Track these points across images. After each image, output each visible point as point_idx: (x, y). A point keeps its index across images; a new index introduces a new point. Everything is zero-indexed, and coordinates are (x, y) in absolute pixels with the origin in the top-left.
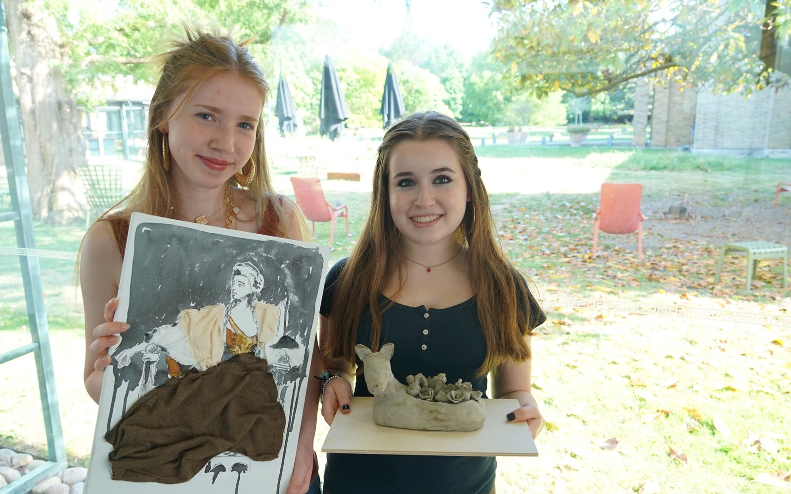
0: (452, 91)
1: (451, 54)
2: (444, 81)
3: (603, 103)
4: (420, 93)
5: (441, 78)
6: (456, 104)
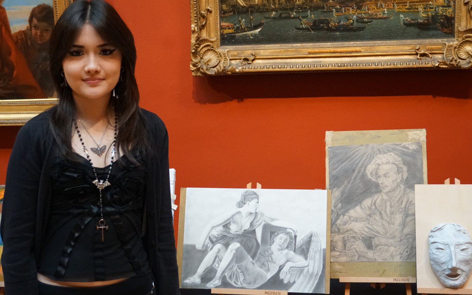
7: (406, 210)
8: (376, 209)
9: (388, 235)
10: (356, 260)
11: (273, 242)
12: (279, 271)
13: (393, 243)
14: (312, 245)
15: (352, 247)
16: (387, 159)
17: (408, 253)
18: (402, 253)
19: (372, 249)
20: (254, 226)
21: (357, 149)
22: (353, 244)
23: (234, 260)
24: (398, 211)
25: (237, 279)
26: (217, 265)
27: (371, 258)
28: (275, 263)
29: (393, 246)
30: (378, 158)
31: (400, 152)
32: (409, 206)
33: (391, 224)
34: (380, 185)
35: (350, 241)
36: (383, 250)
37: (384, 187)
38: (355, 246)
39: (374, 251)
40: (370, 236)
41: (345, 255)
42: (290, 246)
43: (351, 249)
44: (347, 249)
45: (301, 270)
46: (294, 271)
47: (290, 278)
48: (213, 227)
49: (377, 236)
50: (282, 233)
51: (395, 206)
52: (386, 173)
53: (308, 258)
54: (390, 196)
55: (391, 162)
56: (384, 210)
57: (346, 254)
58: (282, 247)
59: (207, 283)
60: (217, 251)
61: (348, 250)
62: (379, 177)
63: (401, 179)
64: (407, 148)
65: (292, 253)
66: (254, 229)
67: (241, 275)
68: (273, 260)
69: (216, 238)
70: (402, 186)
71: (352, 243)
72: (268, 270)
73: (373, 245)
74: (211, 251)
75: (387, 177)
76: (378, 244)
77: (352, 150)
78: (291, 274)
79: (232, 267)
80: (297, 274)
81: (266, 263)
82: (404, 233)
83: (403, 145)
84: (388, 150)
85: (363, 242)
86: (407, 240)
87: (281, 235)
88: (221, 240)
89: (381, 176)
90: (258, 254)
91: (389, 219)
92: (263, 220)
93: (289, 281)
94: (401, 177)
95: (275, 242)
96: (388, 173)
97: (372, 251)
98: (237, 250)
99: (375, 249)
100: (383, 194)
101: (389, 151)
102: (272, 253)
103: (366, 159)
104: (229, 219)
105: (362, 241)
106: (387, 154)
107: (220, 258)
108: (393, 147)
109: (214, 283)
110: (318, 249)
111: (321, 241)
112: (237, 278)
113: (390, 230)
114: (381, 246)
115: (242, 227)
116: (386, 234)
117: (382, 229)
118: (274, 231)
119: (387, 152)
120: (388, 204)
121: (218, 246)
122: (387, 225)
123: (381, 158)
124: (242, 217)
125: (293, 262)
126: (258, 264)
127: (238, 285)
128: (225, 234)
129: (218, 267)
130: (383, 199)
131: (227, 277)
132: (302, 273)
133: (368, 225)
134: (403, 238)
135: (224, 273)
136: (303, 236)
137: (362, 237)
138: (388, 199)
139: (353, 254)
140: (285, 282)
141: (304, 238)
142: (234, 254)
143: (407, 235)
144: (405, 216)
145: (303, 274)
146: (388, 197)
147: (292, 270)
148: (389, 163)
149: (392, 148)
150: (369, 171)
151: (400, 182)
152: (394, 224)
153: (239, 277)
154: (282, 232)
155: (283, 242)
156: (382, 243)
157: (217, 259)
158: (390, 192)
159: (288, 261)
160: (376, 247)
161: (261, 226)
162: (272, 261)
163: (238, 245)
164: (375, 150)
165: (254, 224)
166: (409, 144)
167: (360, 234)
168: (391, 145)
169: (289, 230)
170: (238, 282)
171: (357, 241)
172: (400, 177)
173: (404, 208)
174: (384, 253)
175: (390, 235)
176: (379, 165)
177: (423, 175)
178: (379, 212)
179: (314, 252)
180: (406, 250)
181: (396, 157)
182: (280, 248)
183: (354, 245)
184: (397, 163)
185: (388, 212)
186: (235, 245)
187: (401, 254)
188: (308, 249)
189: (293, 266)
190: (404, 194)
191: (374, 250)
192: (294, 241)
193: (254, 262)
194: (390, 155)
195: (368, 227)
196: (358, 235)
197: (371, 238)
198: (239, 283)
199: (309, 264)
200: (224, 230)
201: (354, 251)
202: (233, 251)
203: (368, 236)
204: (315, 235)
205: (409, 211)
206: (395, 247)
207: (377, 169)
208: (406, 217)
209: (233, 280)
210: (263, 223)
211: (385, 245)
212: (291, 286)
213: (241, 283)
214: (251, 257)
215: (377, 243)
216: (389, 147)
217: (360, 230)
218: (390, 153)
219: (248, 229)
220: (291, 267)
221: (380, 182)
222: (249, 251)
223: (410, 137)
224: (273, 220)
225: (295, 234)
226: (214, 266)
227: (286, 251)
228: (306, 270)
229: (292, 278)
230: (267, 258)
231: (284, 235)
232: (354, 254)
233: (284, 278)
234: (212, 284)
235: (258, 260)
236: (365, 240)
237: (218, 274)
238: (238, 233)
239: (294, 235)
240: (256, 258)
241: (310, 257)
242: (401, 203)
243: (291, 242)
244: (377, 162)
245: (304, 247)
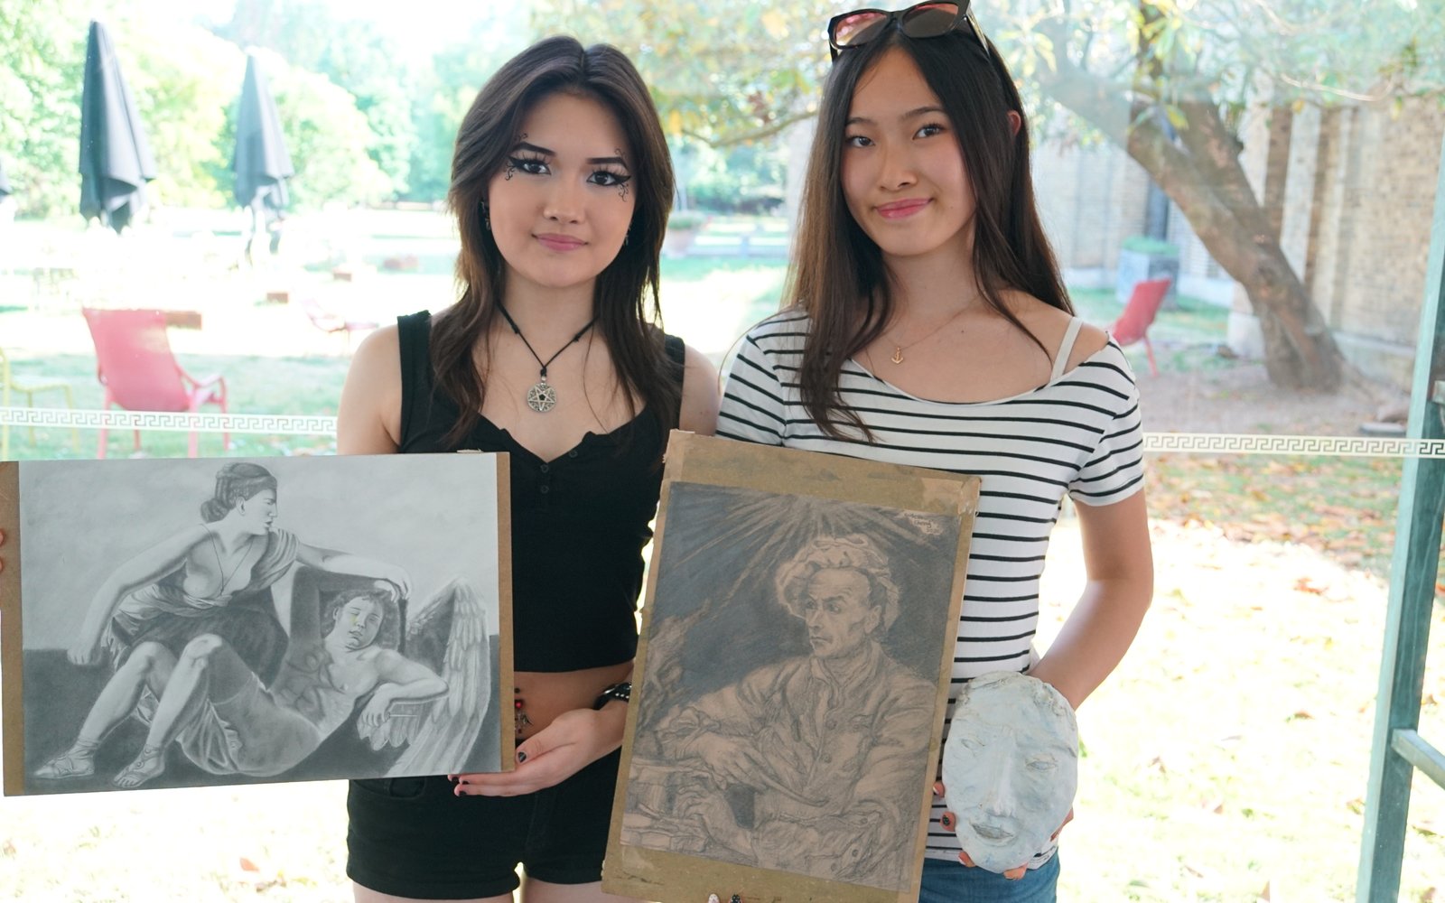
0: (383, 129)
1: (377, 44)
2: (364, 104)
3: (714, 169)
4: (315, 129)
5: (357, 96)
6: (393, 159)
7: (874, 725)
8: (784, 705)
9: (807, 791)
10: (698, 850)
11: (332, 625)
12: (356, 713)
13: (817, 819)
14: (456, 627)
15: (693, 809)
16: (845, 553)
17: (858, 858)
18: (839, 854)
19: (753, 826)
20: (265, 579)
21: (758, 505)
22: (697, 801)
23: (205, 692)
24: (849, 721)
25: (219, 753)
26: (146, 712)
27: (743, 852)
28: (340, 690)
29: (816, 829)
30: (816, 543)
31: (889, 537)
32: (887, 711)
33: (821, 758)
34: (811, 631)
35: (687, 792)
36: (786, 834)
37: (819, 641)
38: (701, 810)
39: (756, 834)
40: (752, 784)
41: (668, 830)
42: (386, 635)
43: (688, 814)
44: (675, 812)
45: (424, 706)
46: (403, 709)
47: (391, 734)
48: (125, 590)
49: (772, 788)
50: (359, 595)
51: (843, 704)
52: (834, 596)
53: (447, 668)
54: (833, 670)
55: (856, 564)
56: (808, 711)
57: (671, 827)
58: (361, 638)
59: (117, 772)
60: (143, 665)
61: (679, 818)
62: (811, 605)
63: (877, 623)
64: (914, 530)
65: (393, 655)
66: (264, 586)
67: (230, 736)
68: (334, 681)
69: (139, 625)
70: (876, 647)
71: (695, 797)
72: (319, 715)
73: (757, 813)
74: (124, 668)
75: (837, 609)
76: (771, 815)
77: (741, 504)
78: (395, 720)
79: (199, 715)
80: (412, 719)
81: (312, 694)
82: (855, 794)
83: (902, 515)
84: (852, 525)
85: (728, 800)
86: (862, 817)
87: (356, 602)
88: (157, 630)
89: (817, 605)
90: (283, 667)
91: (818, 743)
92: (295, 557)
93: (388, 744)
94: (878, 617)
95: (336, 624)
96: (840, 597)
97: (749, 834)
98: (212, 658)
99: (761, 828)
100: (815, 662)
101: (856, 529)
102: (331, 661)
103: (782, 541)
104: (177, 561)
105: (725, 796)
106: (848, 537)
107: (155, 687)
108: (872, 518)
109: (140, 771)
110: (475, 639)
111: (484, 612)
112: (217, 750)
113: (814, 777)
114: (781, 823)
115: (225, 582)
116: (803, 786)
117: (790, 770)
118: (332, 590)
119: (849, 529)
120: (824, 696)
121: (146, 650)
122: (807, 760)
123: (826, 547)
124: (224, 550)
125: (400, 684)
126: (283, 696)
127: (222, 768)
128: (166, 608)
129: (151, 718)
130: (810, 678)
131: (185, 747)
132: (427, 716)
133: (751, 751)
134: (849, 808)
135: (174, 735)
136: (426, 602)
137: (729, 785)
138: (825, 679)
139: (691, 830)
140: (377, 746)
141: (430, 606)
142: (203, 672)
143: (866, 801)
144: (870, 740)
145: (433, 717)
146: (828, 674)
147: (397, 709)
148: (849, 566)
149: (867, 519)
150: (782, 582)
151: (872, 632)
152: (829, 761)
153: (225, 743)
154: (360, 591)
155: (362, 624)
156: (786, 813)
157: (147, 693)
158: (837, 658)
159: (380, 681)
160: (765, 821)
161: (290, 576)
162: (331, 687)
163: (214, 642)
164: (814, 518)
165: (265, 573)
166: (920, 517)
167: (723, 774)
168: (864, 509)
169: (380, 585)
170: (222, 760)
171: (711, 792)
172: (874, 617)
173: (871, 717)
174: (785, 845)
175: (812, 793)
176: (817, 567)
177: (945, 623)
178: (792, 716)
179: (463, 648)
180: (853, 847)
181: (874, 551)
182: (356, 641)
183: (700, 803)
184: (873, 571)
185: (820, 720)
186: (205, 644)
187: (837, 857)
188: (444, 640)
189: (399, 696)
190: (876, 674)
191: (757, 829)
192: (399, 617)
193: (273, 694)
194: (855, 543)
195: (749, 756)
196: (715, 776)
197: (752, 790)
198: (226, 764)
199: (448, 686)
200: (163, 598)
201: (697, 824)
202: (197, 662)
203: (748, 785)
204: (463, 594)
205: (884, 730)
206: (822, 833)
207: (811, 580)
208: (873, 745)
209: (205, 753)
210: (296, 566)
211: (793, 822)
212: (396, 758)
213: (232, 762)
214: (261, 677)
215: (770, 810)
216: (859, 516)
217: (725, 762)
218: (856, 536)
219: (245, 589)
220: (392, 700)
221: (811, 622)
222: (252, 658)
223: (928, 496)
224: (326, 555)
225: (401, 594)
226: (138, 715)
227: (374, 651)
228: (439, 705)
229: (396, 733)
230: (314, 676)
231: (367, 602)
232: (696, 831)
233: (373, 734)
234: (132, 773)
235: (286, 685)
236: (735, 794)
237: (154, 739)
238: (212, 603)
239: (398, 598)
240: (279, 680)
241: (450, 665)
242: (864, 700)
243: (388, 620)
244: (811, 558)
245: (432, 635)
